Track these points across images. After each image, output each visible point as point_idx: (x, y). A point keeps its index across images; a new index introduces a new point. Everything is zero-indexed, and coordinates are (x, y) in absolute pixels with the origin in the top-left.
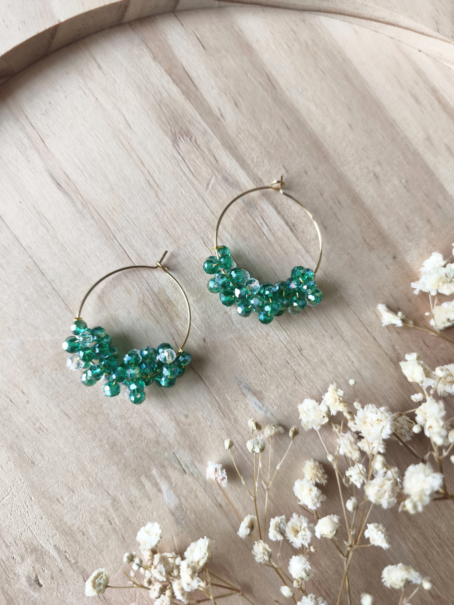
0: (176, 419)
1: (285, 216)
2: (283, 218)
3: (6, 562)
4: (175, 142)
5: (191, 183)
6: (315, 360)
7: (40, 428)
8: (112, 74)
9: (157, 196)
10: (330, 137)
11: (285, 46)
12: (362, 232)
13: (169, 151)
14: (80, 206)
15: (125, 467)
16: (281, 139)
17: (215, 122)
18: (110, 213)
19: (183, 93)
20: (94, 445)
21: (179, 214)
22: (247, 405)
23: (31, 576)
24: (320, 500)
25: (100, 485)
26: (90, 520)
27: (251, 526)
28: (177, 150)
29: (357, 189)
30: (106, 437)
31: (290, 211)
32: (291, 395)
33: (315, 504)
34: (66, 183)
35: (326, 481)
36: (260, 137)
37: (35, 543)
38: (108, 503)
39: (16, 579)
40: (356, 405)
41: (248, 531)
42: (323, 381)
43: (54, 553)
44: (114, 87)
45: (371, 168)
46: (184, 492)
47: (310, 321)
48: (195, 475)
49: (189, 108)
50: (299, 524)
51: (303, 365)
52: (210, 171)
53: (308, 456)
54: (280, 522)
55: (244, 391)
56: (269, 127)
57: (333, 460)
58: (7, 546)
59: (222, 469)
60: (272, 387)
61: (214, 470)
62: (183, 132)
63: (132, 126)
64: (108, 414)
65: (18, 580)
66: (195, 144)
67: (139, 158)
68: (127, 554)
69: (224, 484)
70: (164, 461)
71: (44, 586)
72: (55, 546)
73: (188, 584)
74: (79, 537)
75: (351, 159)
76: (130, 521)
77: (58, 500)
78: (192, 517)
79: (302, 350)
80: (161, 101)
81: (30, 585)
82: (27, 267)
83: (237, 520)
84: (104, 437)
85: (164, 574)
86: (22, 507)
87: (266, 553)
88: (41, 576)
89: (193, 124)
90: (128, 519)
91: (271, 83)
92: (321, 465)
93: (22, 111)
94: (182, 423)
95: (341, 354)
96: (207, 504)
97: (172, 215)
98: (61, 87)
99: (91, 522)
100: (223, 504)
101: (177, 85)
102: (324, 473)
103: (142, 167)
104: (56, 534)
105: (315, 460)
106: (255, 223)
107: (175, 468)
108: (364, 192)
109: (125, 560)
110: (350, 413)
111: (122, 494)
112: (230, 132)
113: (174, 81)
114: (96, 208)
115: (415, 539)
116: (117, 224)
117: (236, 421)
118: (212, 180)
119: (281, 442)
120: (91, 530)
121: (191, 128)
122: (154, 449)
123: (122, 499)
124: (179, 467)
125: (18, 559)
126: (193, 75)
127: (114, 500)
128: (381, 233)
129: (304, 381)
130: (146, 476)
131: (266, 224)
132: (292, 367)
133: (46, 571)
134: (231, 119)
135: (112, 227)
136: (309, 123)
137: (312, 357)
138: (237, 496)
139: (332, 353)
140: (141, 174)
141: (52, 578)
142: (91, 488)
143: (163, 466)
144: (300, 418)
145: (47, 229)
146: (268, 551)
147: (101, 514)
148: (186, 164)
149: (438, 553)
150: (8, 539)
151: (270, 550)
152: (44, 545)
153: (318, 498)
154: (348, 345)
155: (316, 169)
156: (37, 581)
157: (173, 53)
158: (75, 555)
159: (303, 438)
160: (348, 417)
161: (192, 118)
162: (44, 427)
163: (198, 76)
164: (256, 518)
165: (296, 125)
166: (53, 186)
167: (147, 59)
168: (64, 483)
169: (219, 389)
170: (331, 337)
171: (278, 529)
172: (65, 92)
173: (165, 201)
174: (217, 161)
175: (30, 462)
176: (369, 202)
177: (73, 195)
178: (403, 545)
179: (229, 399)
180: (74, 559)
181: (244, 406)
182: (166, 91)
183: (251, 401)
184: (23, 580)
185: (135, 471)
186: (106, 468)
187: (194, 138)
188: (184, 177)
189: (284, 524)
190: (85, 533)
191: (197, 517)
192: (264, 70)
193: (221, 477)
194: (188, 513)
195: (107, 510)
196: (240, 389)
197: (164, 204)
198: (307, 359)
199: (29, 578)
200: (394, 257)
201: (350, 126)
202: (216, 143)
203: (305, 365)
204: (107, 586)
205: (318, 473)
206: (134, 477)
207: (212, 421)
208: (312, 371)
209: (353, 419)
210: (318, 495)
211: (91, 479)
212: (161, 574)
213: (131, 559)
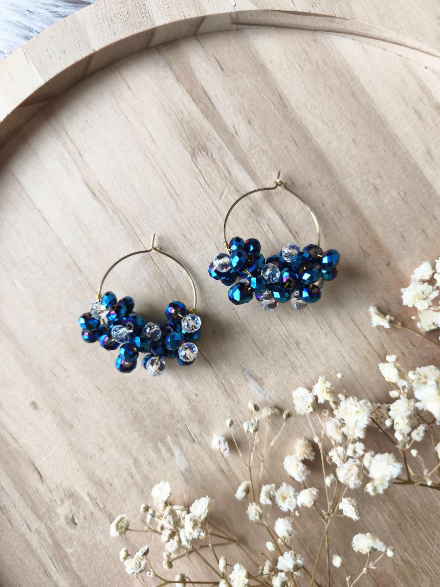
0: (187, 397)
1: (290, 225)
2: (287, 226)
3: (50, 504)
4: (193, 156)
5: (207, 193)
6: (310, 353)
7: (78, 399)
8: (140, 95)
9: (177, 204)
10: (334, 152)
11: (297, 66)
12: (359, 240)
13: (188, 164)
14: (111, 212)
15: (145, 434)
16: (289, 153)
17: (230, 138)
18: (136, 219)
19: (202, 111)
20: (120, 414)
21: (195, 221)
22: (248, 389)
23: (68, 516)
24: (305, 474)
25: (124, 447)
26: (116, 474)
27: (247, 491)
28: (195, 163)
29: (357, 201)
30: (130, 408)
31: (294, 220)
32: (287, 382)
33: (301, 477)
34: (100, 193)
35: (313, 458)
36: (270, 152)
37: (72, 490)
38: (131, 462)
39: (56, 517)
40: (341, 396)
41: (244, 494)
42: (317, 371)
43: (87, 499)
44: (142, 106)
45: (372, 181)
46: (193, 457)
47: (307, 319)
48: (202, 444)
49: (206, 125)
50: (286, 492)
51: (299, 357)
52: (223, 182)
53: (300, 434)
54: (270, 489)
55: (247, 377)
56: (279, 143)
57: (319, 442)
58: (50, 491)
59: (224, 442)
60: (271, 375)
61: (218, 442)
62: (200, 147)
63: (156, 142)
64: (132, 390)
65: (58, 518)
66: (211, 158)
67: (162, 170)
68: (143, 506)
69: (227, 453)
70: (177, 431)
71: (78, 524)
72: (88, 493)
73: (190, 534)
74: (107, 487)
75: (353, 172)
76: (148, 478)
77: (91, 457)
78: (199, 478)
79: (298, 344)
80: (182, 119)
81: (68, 523)
82: (68, 265)
83: (236, 483)
84: (129, 408)
85: (172, 523)
86: (63, 460)
87: (258, 514)
88: (76, 517)
89: (210, 139)
90: (146, 476)
91: (282, 102)
92: (310, 443)
93: (64, 128)
94: (192, 400)
95: (334, 349)
96: (212, 469)
97: (189, 221)
98: (96, 107)
99: (117, 476)
100: (226, 470)
101: (197, 104)
102: (312, 451)
103: (164, 179)
104: (89, 484)
105: (306, 439)
106: (262, 230)
107: (186, 438)
108: (364, 204)
109: (142, 509)
110: (335, 403)
111: (142, 455)
112: (243, 148)
113: (194, 100)
114: (125, 215)
115: (391, 512)
116: (142, 229)
117: (239, 402)
118: (226, 191)
119: (277, 422)
120: (117, 483)
121: (208, 143)
122: (169, 421)
123: (142, 459)
124: (188, 436)
125: (59, 501)
126: (211, 94)
127: (136, 460)
128: (377, 242)
129: (299, 371)
130: (162, 443)
131: (272, 231)
132: (289, 359)
133: (81, 512)
134: (245, 135)
135: (138, 232)
136: (316, 138)
137: (307, 350)
138: (237, 464)
139: (326, 348)
140: (163, 184)
141: (85, 519)
142: (117, 449)
143: (176, 435)
144: (294, 402)
145: (84, 233)
146: (259, 512)
147: (125, 470)
148: (203, 176)
149: (411, 525)
150: (51, 485)
151: (261, 511)
152: (79, 492)
153: (303, 473)
154: (341, 342)
155: (320, 181)
156: (73, 520)
157: (194, 75)
158: (104, 501)
159: (296, 419)
160: (333, 406)
161: (209, 134)
162: (81, 398)
163: (216, 96)
164: (251, 484)
165: (303, 140)
166: (90, 195)
167: (171, 80)
168: (96, 443)
169: (225, 374)
170: (326, 334)
171: (268, 495)
172: (99, 111)
173: (183, 208)
174: (230, 174)
175: (70, 425)
176: (368, 212)
177: (105, 203)
178: (380, 516)
179: (234, 383)
180: (103, 504)
181: (246, 390)
182: (186, 109)
183: (253, 385)
184: (62, 519)
185: (153, 437)
186: (130, 434)
187: (210, 152)
188: (200, 188)
189: (273, 491)
190: (112, 484)
191: (203, 478)
192: (276, 89)
193: (224, 448)
194: (196, 474)
195: (130, 467)
196: (244, 375)
197: (182, 211)
198: (303, 352)
199: (66, 518)
200: (388, 264)
201: (354, 141)
202: (230, 157)
203: (301, 357)
204: (127, 529)
205: (306, 451)
206: (152, 442)
207: (218, 401)
208: (307, 363)
209: (337, 408)
210: (303, 470)
211: (117, 442)
212: (170, 523)
213: (147, 509)
